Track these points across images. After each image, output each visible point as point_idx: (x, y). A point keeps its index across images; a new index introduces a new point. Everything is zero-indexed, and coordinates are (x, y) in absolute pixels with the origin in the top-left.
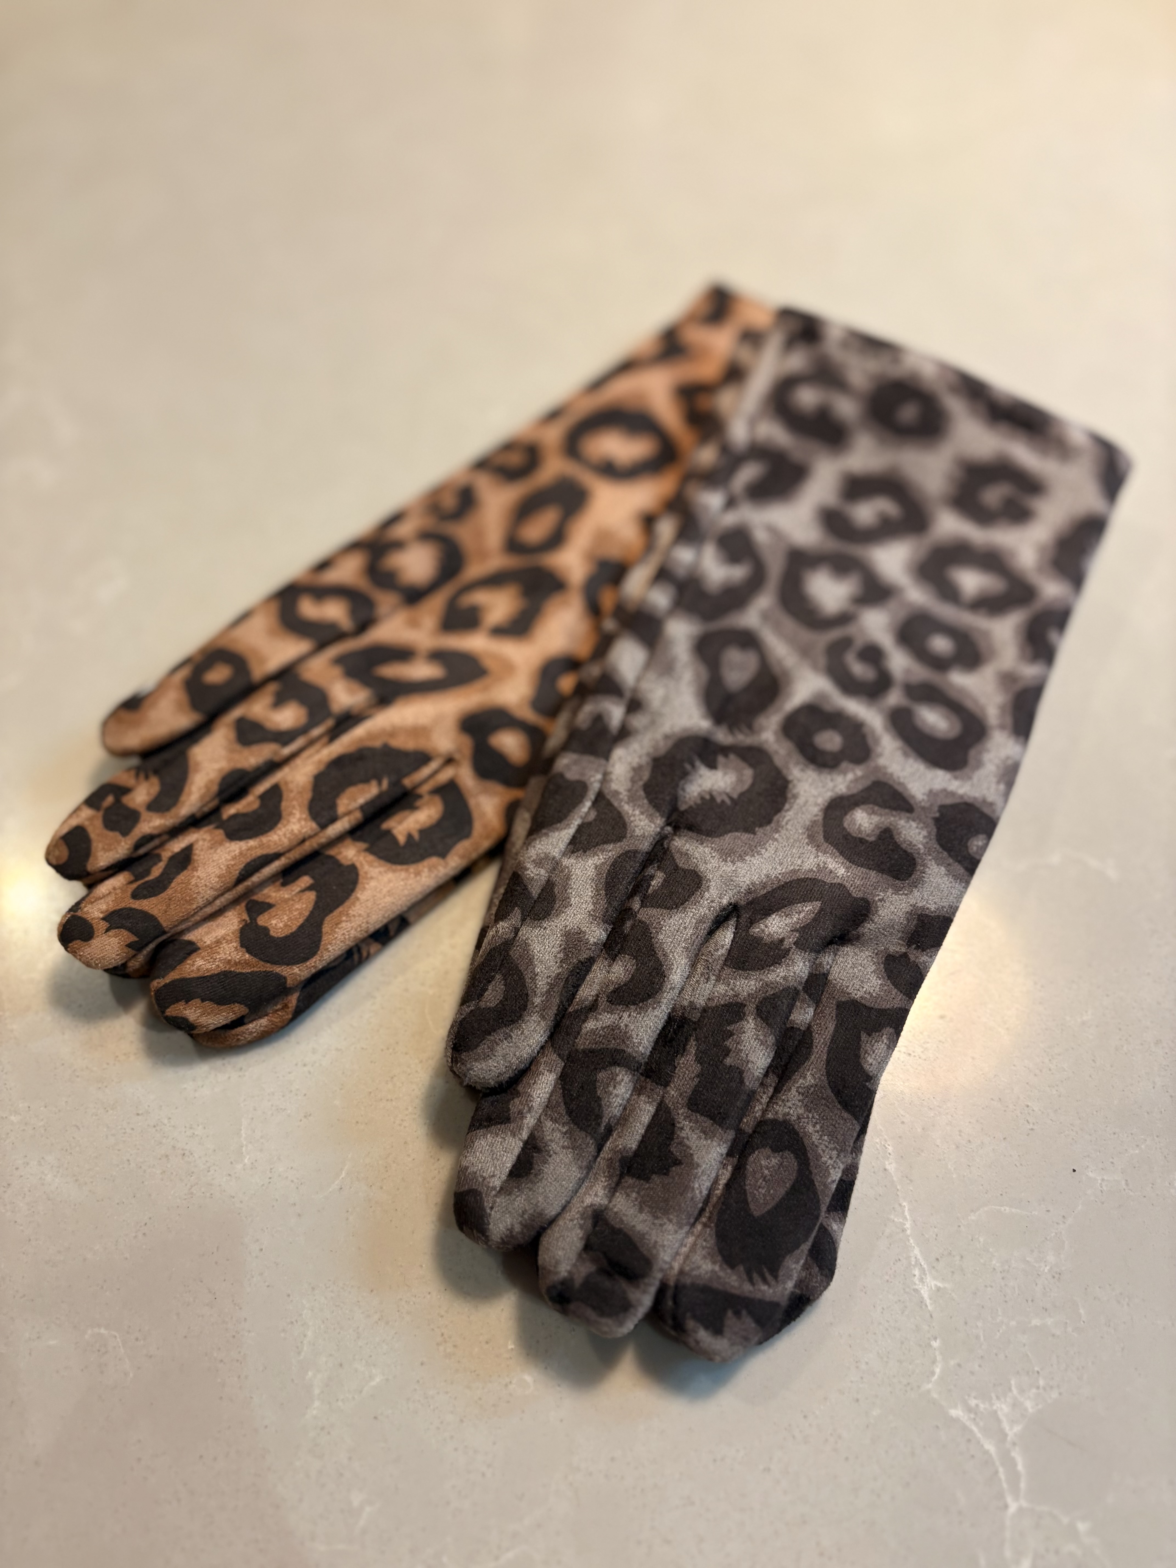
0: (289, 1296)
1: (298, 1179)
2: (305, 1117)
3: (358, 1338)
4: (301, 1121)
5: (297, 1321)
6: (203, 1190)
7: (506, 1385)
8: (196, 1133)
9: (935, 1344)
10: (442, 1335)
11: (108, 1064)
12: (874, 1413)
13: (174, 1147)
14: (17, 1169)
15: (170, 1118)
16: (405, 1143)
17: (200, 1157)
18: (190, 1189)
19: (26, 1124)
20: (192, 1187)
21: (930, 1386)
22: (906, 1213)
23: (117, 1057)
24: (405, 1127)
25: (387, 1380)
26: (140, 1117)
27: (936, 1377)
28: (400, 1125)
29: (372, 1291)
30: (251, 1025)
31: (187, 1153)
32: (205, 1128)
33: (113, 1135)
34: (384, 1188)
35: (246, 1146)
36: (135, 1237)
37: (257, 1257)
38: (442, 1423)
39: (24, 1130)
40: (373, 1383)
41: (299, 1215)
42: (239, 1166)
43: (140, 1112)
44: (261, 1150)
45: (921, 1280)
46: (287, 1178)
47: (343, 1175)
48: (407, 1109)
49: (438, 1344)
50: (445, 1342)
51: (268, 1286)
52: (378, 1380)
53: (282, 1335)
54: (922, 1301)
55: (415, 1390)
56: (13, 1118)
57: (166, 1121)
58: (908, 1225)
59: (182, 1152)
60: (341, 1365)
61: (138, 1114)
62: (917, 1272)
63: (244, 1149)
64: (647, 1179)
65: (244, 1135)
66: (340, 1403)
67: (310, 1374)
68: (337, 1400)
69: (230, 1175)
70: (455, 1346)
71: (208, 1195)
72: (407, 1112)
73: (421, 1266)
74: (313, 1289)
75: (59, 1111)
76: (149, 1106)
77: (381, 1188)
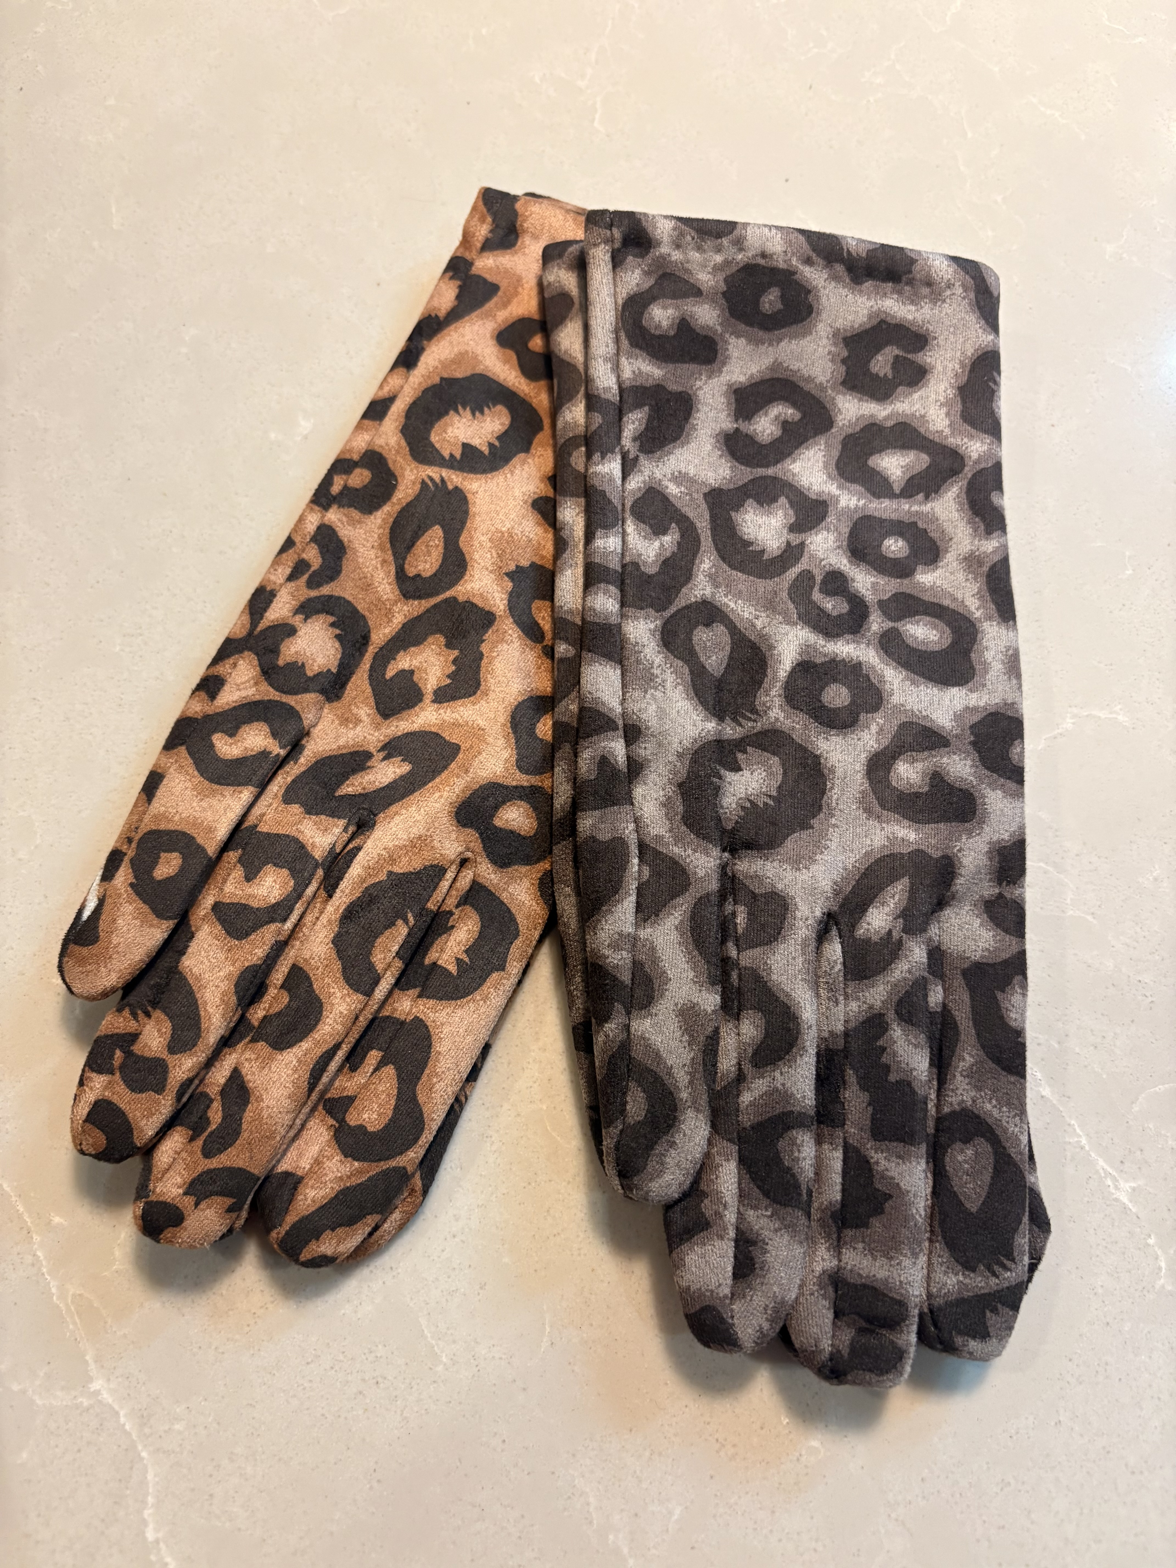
0: (553, 1473)
1: (505, 1354)
2: (481, 1288)
3: (640, 1481)
4: (479, 1294)
5: (573, 1494)
6: (416, 1409)
7: (798, 1460)
8: (379, 1355)
9: (1151, 1241)
10: (717, 1440)
11: (248, 1325)
12: (1126, 1329)
13: (363, 1380)
14: (211, 1476)
15: (344, 1352)
16: (593, 1270)
17: (395, 1378)
18: (402, 1415)
19: (194, 1426)
20: (402, 1411)
21: (1162, 1281)
22: (1078, 1131)
23: (254, 1313)
24: (585, 1255)
25: (686, 1508)
26: (312, 1366)
27: (1164, 1271)
28: (579, 1255)
29: (631, 1431)
30: (386, 1225)
31: (380, 1380)
32: (385, 1346)
33: (294, 1396)
34: (594, 1323)
35: (437, 1344)
36: (371, 1488)
37: (502, 1451)
38: (755, 1523)
39: (196, 1433)
40: (675, 1517)
41: (524, 1389)
42: (440, 1368)
43: (310, 1360)
44: (454, 1342)
45: (1117, 1188)
46: (493, 1357)
47: (548, 1329)
48: (578, 1236)
49: (717, 1452)
50: (723, 1446)
51: (529, 1474)
52: (678, 1511)
53: (566, 1514)
54: (1125, 1208)
55: (717, 1504)
56: (178, 1427)
57: (341, 1357)
58: (1084, 1141)
59: (375, 1381)
60: (636, 1515)
61: (308, 1363)
62: (1109, 1182)
63: (436, 1348)
64: (866, 1225)
65: (429, 1335)
66: (653, 1551)
67: (611, 1537)
68: (649, 1549)
69: (434, 1382)
70: (734, 1446)
71: (423, 1412)
72: (580, 1239)
73: (666, 1384)
74: (574, 1455)
75: (223, 1397)
76: (315, 1350)
77: (591, 1325)
